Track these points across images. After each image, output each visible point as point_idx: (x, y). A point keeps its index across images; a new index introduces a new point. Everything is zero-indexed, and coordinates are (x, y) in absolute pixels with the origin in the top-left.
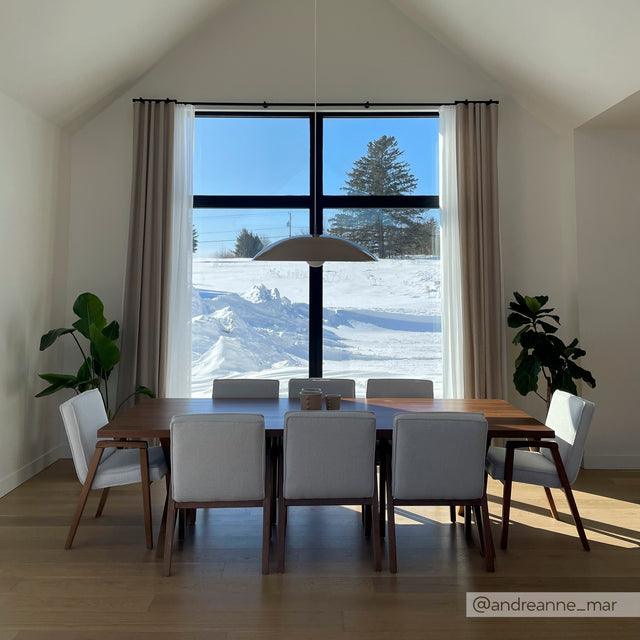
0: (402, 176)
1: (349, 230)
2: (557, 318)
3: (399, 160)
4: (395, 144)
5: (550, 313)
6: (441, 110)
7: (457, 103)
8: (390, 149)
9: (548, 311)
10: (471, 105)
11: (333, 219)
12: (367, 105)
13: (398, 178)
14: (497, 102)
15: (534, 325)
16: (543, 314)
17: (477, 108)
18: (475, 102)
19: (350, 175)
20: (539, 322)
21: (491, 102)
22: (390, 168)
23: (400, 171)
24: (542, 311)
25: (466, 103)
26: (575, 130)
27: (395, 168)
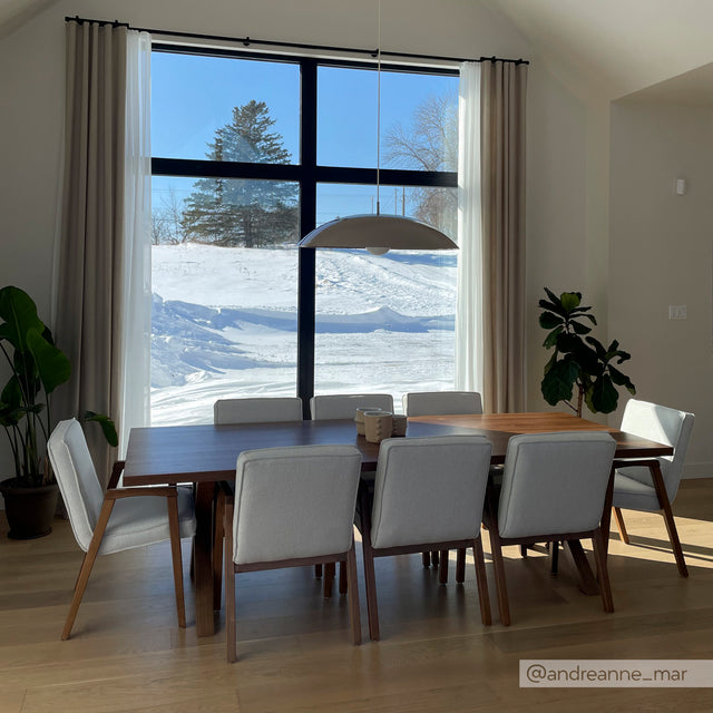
0: (274, 151)
1: (208, 214)
2: (591, 317)
3: (269, 131)
4: (266, 112)
5: (587, 312)
6: (462, 67)
7: (482, 59)
8: (259, 117)
9: (584, 309)
10: (499, 64)
11: (189, 200)
12: (374, 54)
13: (269, 153)
14: (527, 63)
15: (567, 326)
16: (579, 312)
17: (506, 68)
18: (504, 61)
19: (211, 146)
20: (573, 322)
21: (520, 62)
22: (259, 140)
23: (272, 145)
24: (578, 310)
25: (494, 60)
26: (612, 102)
27: (266, 140)
